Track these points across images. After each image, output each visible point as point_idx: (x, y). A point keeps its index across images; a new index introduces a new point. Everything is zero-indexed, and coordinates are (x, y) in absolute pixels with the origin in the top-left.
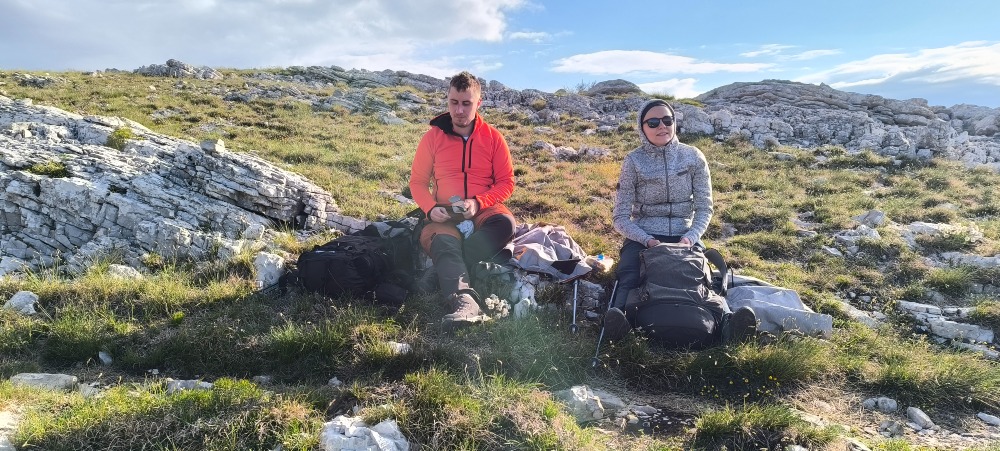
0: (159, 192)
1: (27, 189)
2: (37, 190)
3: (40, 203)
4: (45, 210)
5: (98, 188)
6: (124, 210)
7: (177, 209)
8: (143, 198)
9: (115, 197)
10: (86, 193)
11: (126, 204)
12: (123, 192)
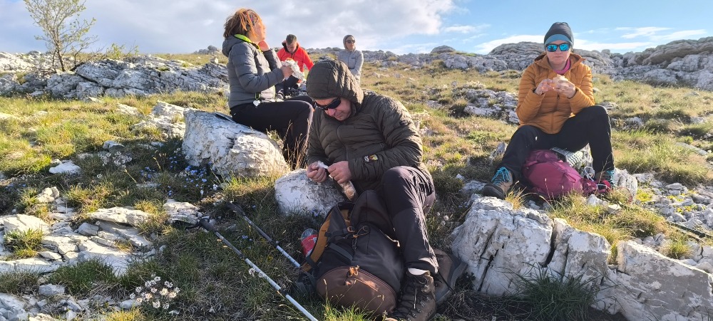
0: (197, 75)
1: (157, 75)
2: (160, 75)
3: (160, 79)
4: (162, 81)
5: (178, 74)
6: (186, 80)
7: (202, 80)
8: (191, 77)
9: (183, 76)
10: (175, 75)
11: (186, 79)
12: (186, 75)
